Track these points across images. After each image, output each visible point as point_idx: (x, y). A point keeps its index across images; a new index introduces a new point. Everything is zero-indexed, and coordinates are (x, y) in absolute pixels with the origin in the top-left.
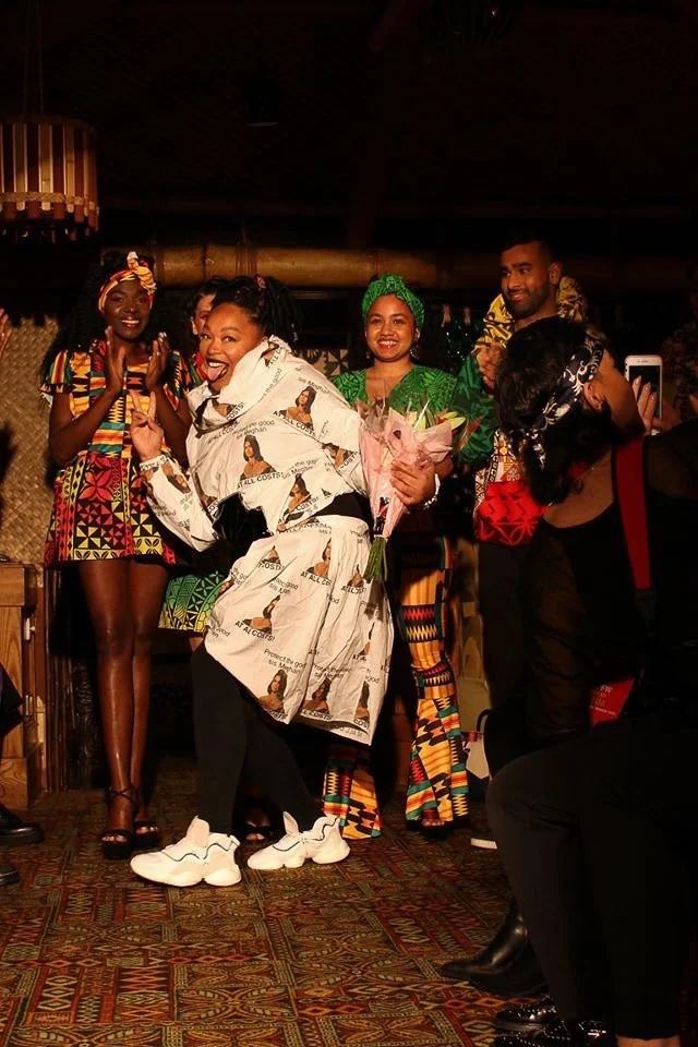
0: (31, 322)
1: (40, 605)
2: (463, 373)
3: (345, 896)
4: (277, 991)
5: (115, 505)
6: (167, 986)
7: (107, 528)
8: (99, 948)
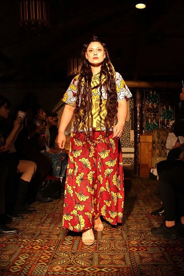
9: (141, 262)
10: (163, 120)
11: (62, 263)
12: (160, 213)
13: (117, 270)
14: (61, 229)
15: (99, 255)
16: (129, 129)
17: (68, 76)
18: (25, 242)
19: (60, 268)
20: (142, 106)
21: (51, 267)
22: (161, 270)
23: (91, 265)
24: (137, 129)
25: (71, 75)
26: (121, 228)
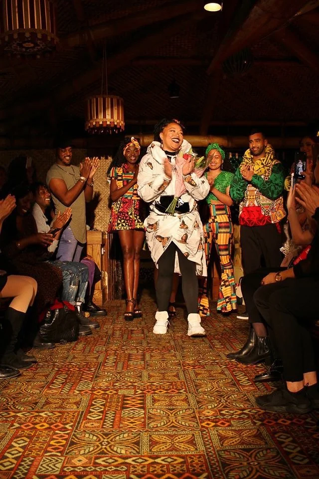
0: (104, 158)
1: (106, 244)
2: (236, 173)
5: (129, 213)
6: (143, 359)
7: (127, 220)
8: (123, 347)
9: (222, 445)
11: (87, 451)
13: (182, 460)
14: (82, 392)
15: (150, 436)
17: (88, 128)
18: (20, 418)
19: (84, 460)
21: (68, 458)
22: (257, 458)
23: (138, 453)
25: (93, 125)
26: (186, 388)
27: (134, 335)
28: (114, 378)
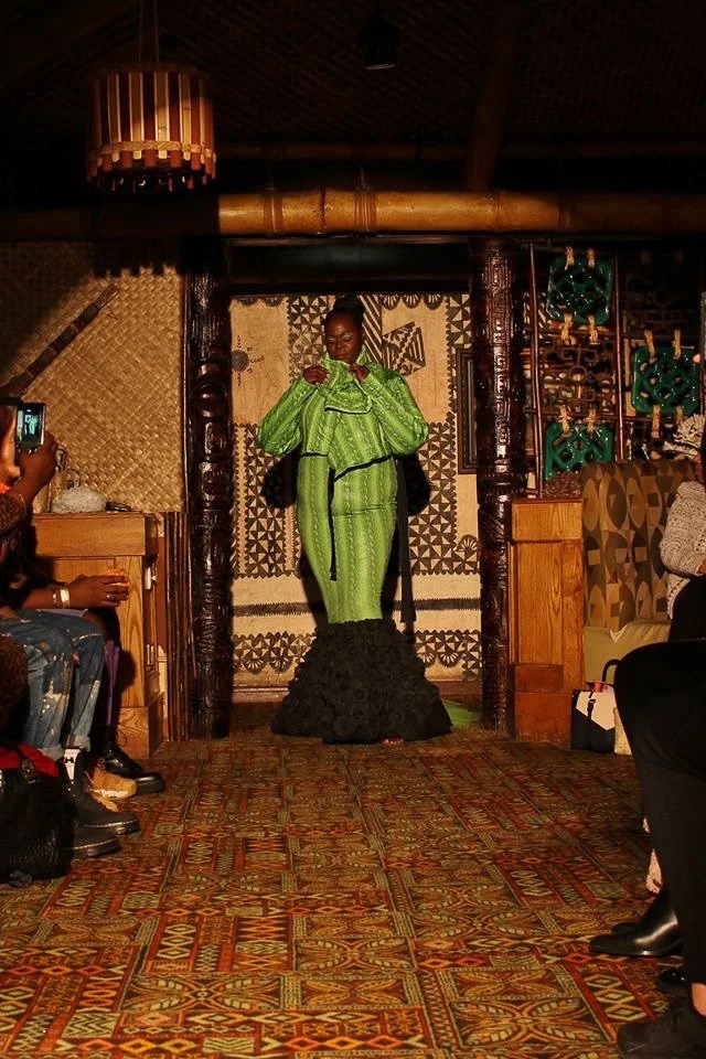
0: (150, 271)
1: (161, 554)
3: (466, 847)
4: (398, 942)
6: (286, 936)
8: (219, 898)
10: (639, 414)
12: (640, 941)
14: (84, 1046)
16: (447, 466)
17: (95, 173)
20: (518, 335)
24: (494, 470)
25: (114, 163)
26: (426, 1032)
27: (254, 857)
28: (188, 999)
